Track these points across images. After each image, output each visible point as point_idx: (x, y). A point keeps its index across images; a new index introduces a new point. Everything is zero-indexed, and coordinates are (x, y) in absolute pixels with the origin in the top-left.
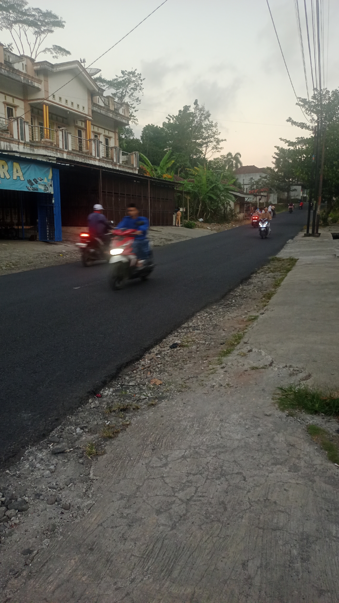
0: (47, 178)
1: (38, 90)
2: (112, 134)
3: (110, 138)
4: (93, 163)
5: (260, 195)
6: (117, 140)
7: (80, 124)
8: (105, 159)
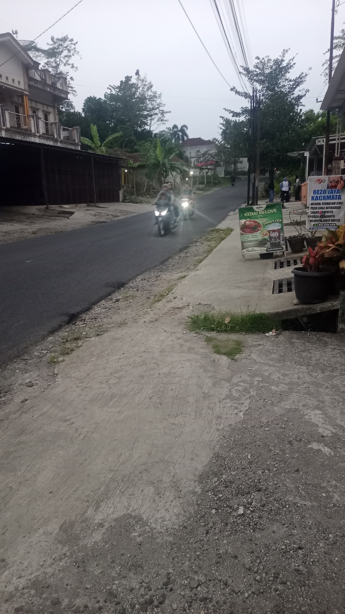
2: (50, 110)
3: (49, 113)
4: (32, 139)
5: (207, 168)
6: (56, 115)
7: (16, 99)
8: (46, 136)
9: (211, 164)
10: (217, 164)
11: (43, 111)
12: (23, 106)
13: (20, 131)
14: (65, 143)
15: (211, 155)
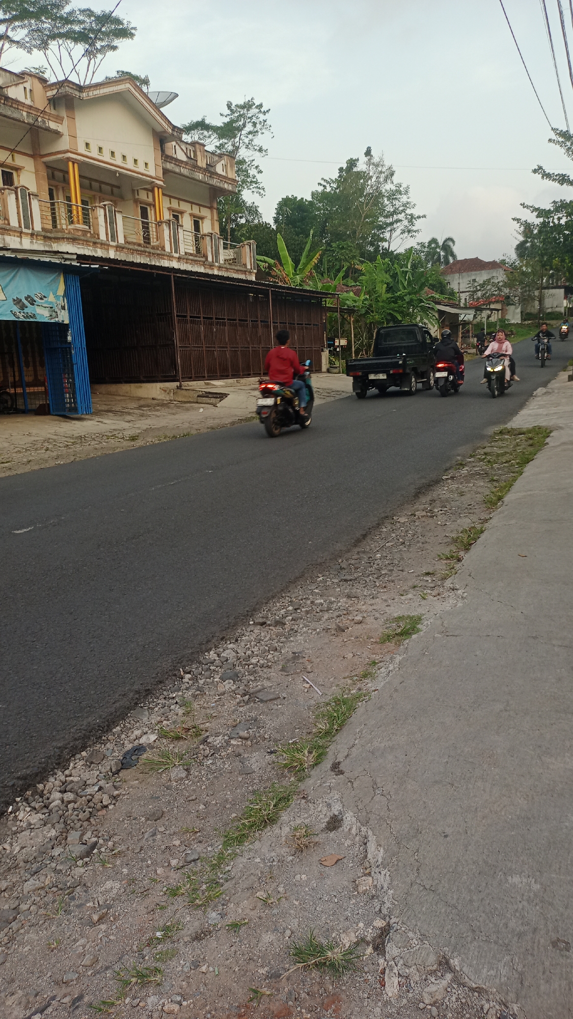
0: (55, 294)
1: (58, 134)
2: (205, 212)
3: (202, 218)
4: (165, 263)
5: (488, 309)
6: (215, 222)
7: (143, 196)
8: (191, 257)
9: (497, 302)
10: (507, 301)
11: (191, 215)
12: (154, 206)
13: (143, 249)
14: (227, 270)
15: (497, 285)
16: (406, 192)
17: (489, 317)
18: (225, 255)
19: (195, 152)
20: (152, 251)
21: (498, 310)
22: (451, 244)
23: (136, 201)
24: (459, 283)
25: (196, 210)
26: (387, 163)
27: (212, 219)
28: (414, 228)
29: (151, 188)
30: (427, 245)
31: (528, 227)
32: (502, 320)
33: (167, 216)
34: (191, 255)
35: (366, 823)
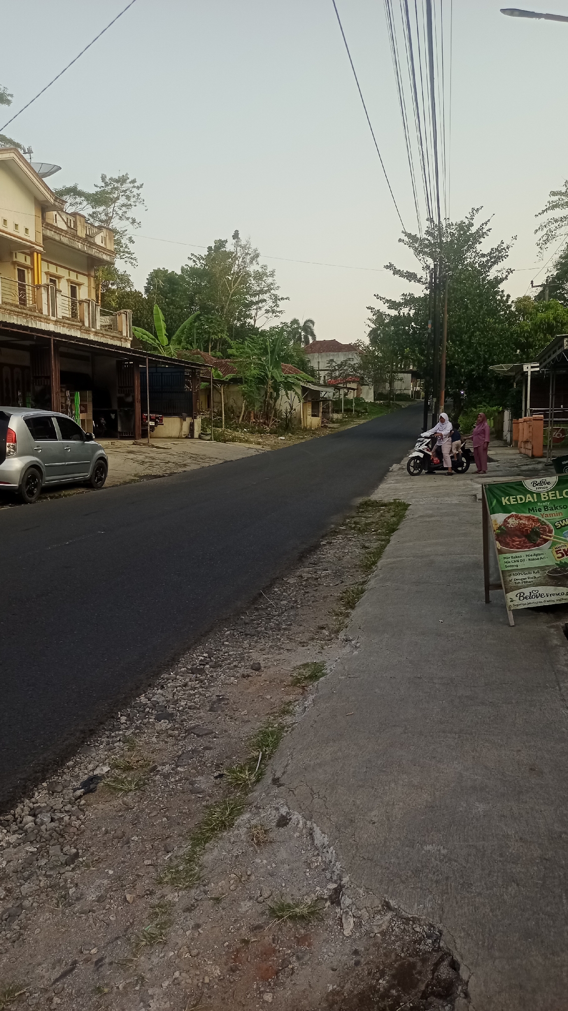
2: (83, 279)
3: (79, 285)
4: (43, 326)
5: (346, 388)
6: (92, 289)
7: (21, 258)
8: (67, 321)
9: (353, 382)
10: (361, 382)
11: (68, 280)
12: (33, 270)
13: (20, 310)
14: (103, 335)
15: (353, 367)
16: (272, 275)
17: (346, 394)
18: (101, 321)
19: (75, 223)
20: (29, 313)
21: (354, 389)
22: (311, 325)
23: (14, 263)
24: (319, 362)
25: (73, 276)
26: (253, 247)
27: (89, 286)
28: (278, 309)
29: (30, 251)
30: (289, 325)
31: (380, 316)
32: (358, 399)
33: (44, 280)
34: (68, 319)
35: (310, 818)
